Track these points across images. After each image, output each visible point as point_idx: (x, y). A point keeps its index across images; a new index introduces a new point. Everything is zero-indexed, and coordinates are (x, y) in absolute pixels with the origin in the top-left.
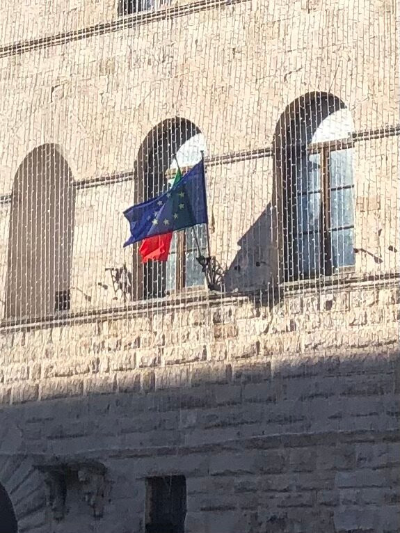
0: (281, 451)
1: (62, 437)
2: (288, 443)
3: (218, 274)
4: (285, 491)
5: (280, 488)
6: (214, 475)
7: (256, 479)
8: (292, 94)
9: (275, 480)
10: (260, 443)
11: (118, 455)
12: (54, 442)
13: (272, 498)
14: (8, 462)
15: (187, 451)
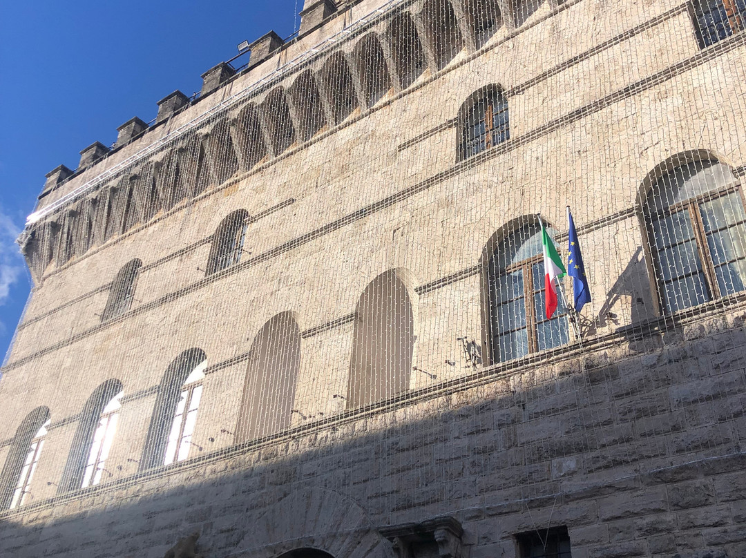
0: (700, 481)
1: (409, 507)
2: (710, 470)
3: (585, 326)
4: (716, 525)
5: (708, 522)
6: (608, 520)
7: (669, 517)
8: (650, 164)
9: (699, 515)
10: (669, 475)
11: (477, 516)
12: (399, 513)
13: (697, 535)
14: (347, 541)
15: (568, 498)
